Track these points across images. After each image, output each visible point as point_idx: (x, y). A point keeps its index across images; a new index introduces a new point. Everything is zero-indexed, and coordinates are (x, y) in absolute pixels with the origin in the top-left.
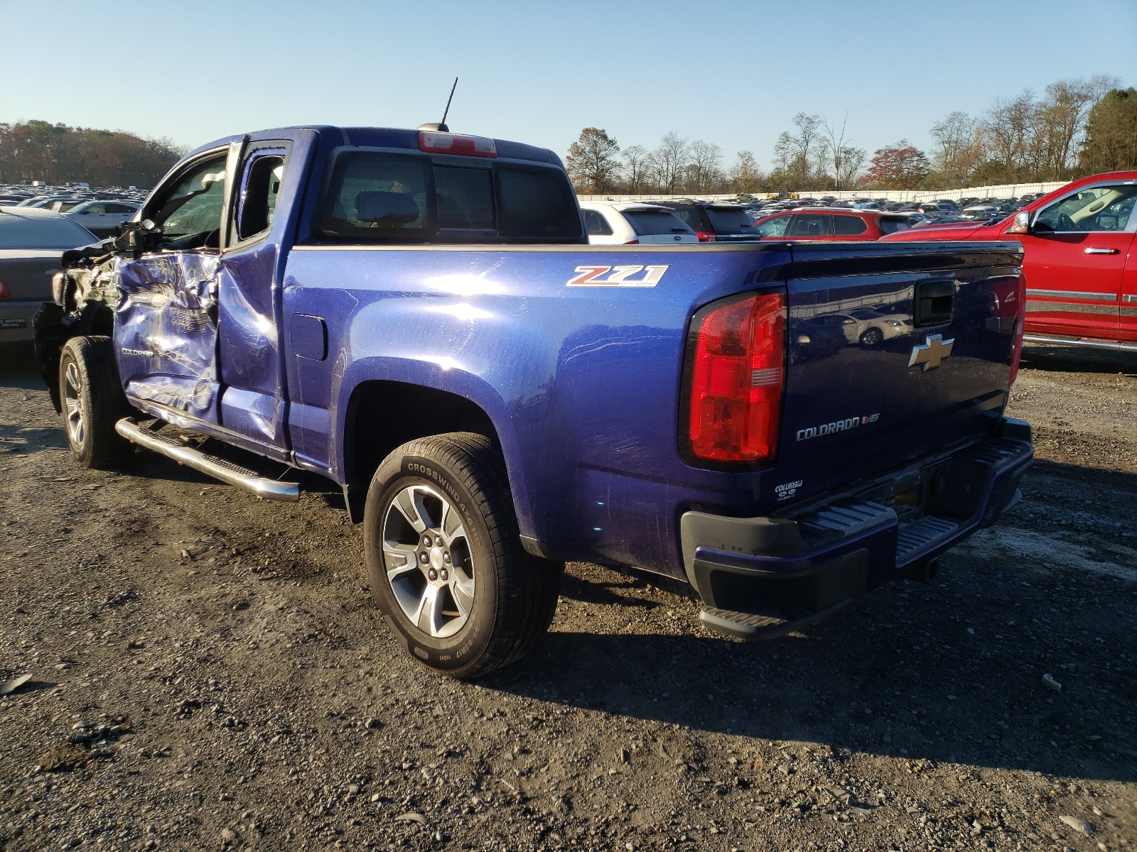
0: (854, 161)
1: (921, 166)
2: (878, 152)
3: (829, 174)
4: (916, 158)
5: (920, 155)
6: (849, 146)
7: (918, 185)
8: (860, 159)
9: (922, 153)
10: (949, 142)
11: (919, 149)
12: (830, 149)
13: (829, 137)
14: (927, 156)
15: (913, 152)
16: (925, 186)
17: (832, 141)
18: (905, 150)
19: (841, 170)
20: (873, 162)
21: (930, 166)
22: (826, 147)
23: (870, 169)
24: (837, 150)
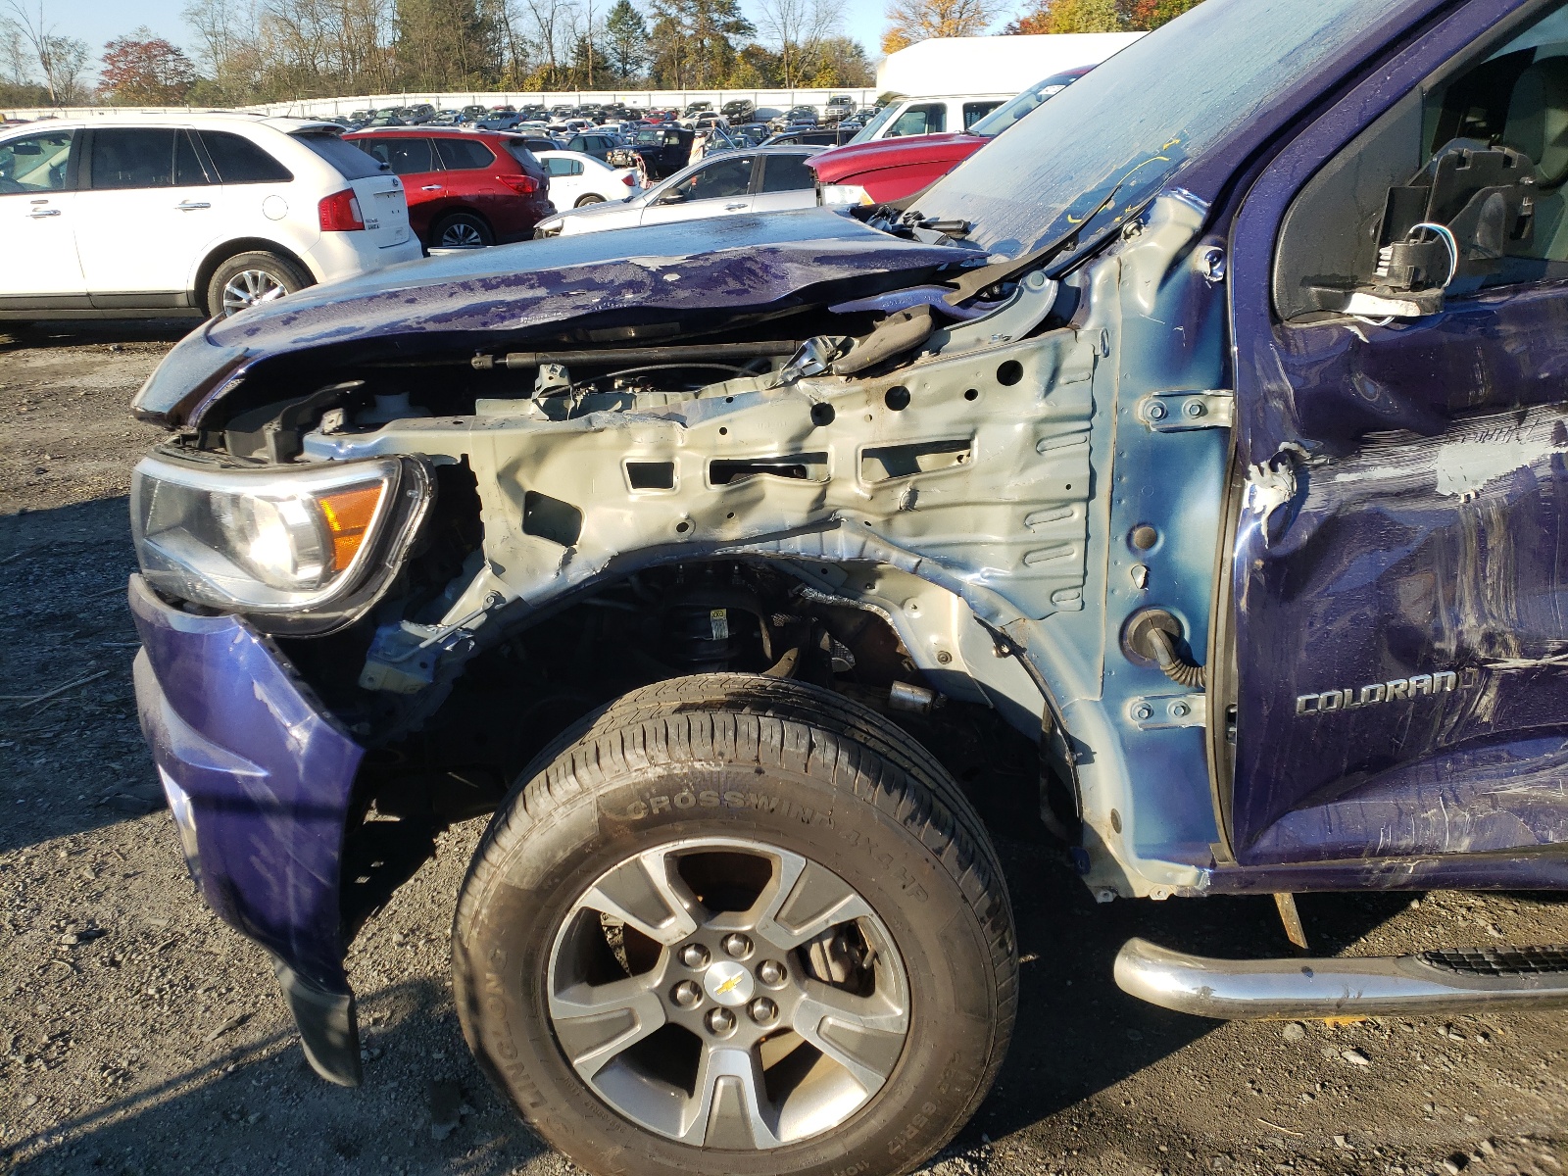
0: (71, 58)
1: (182, 69)
2: (110, 45)
3: (36, 80)
4: (170, 57)
5: (175, 52)
6: (57, 34)
7: (187, 98)
8: (81, 57)
9: (179, 49)
10: (215, 35)
11: (174, 43)
12: (24, 39)
13: (19, 19)
14: (186, 54)
15: (166, 48)
16: (197, 100)
17: (25, 26)
18: (151, 43)
19: (55, 73)
20: (105, 61)
21: (195, 69)
22: (16, 35)
23: (104, 73)
24: (38, 40)
